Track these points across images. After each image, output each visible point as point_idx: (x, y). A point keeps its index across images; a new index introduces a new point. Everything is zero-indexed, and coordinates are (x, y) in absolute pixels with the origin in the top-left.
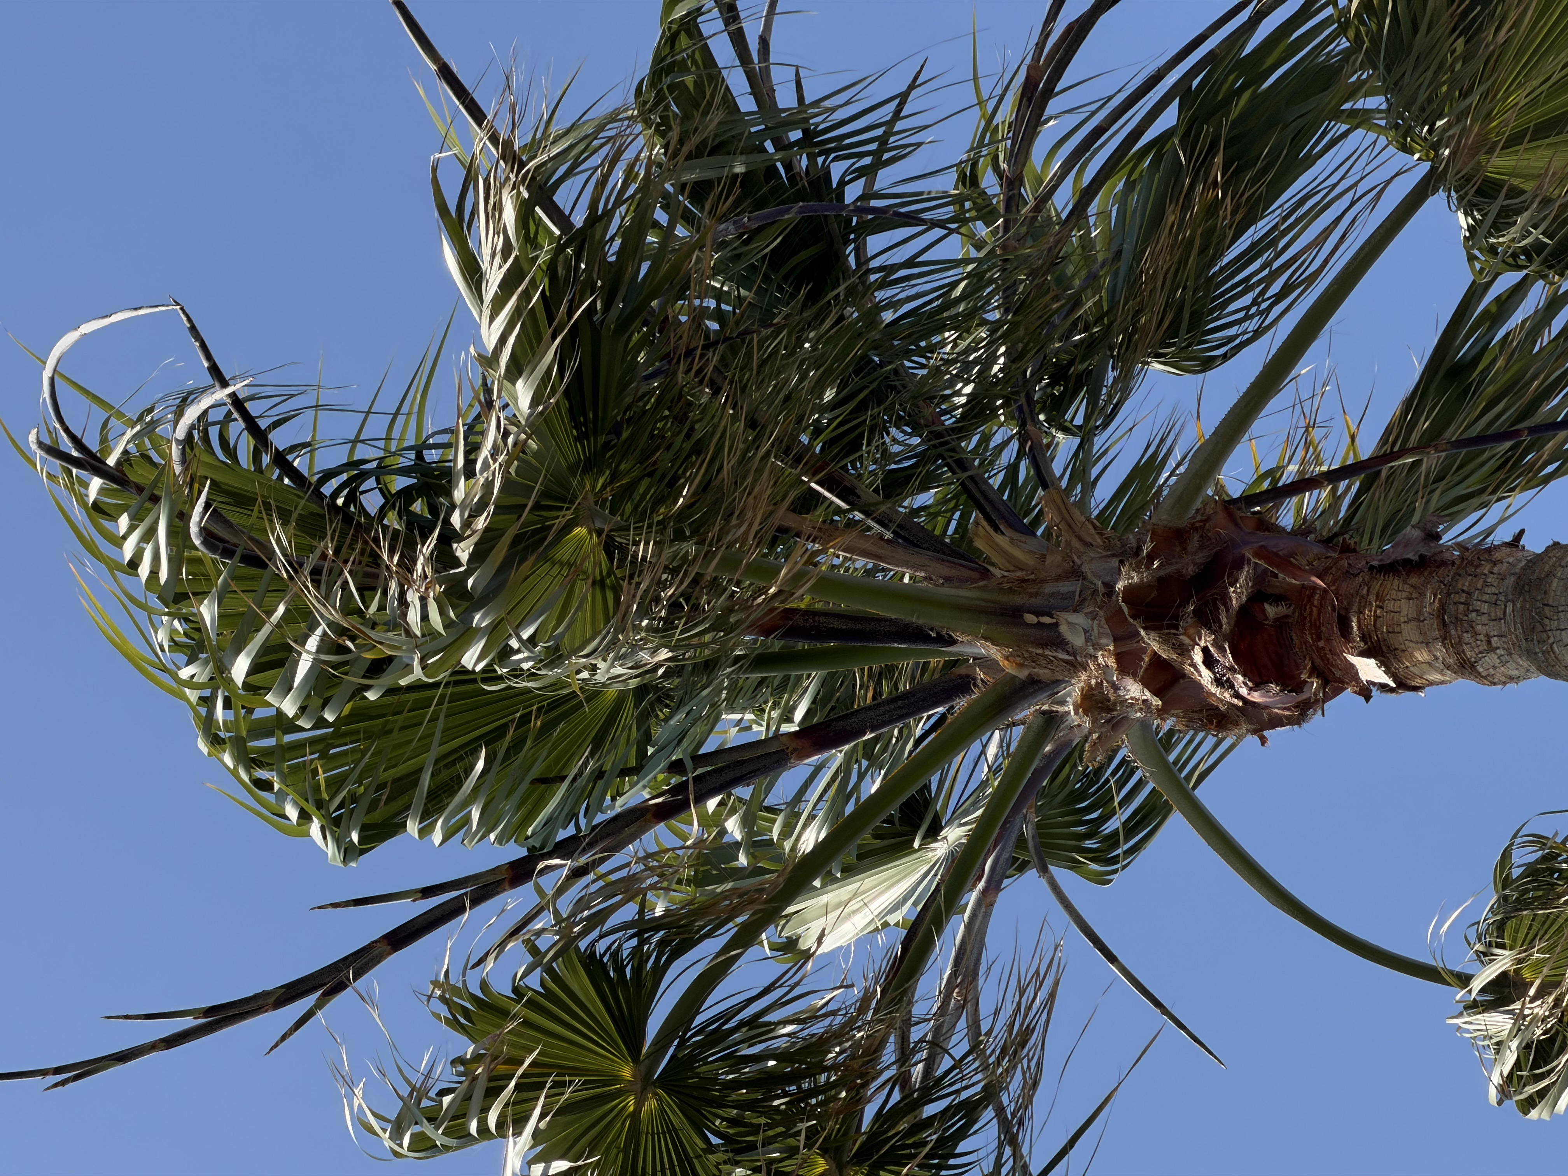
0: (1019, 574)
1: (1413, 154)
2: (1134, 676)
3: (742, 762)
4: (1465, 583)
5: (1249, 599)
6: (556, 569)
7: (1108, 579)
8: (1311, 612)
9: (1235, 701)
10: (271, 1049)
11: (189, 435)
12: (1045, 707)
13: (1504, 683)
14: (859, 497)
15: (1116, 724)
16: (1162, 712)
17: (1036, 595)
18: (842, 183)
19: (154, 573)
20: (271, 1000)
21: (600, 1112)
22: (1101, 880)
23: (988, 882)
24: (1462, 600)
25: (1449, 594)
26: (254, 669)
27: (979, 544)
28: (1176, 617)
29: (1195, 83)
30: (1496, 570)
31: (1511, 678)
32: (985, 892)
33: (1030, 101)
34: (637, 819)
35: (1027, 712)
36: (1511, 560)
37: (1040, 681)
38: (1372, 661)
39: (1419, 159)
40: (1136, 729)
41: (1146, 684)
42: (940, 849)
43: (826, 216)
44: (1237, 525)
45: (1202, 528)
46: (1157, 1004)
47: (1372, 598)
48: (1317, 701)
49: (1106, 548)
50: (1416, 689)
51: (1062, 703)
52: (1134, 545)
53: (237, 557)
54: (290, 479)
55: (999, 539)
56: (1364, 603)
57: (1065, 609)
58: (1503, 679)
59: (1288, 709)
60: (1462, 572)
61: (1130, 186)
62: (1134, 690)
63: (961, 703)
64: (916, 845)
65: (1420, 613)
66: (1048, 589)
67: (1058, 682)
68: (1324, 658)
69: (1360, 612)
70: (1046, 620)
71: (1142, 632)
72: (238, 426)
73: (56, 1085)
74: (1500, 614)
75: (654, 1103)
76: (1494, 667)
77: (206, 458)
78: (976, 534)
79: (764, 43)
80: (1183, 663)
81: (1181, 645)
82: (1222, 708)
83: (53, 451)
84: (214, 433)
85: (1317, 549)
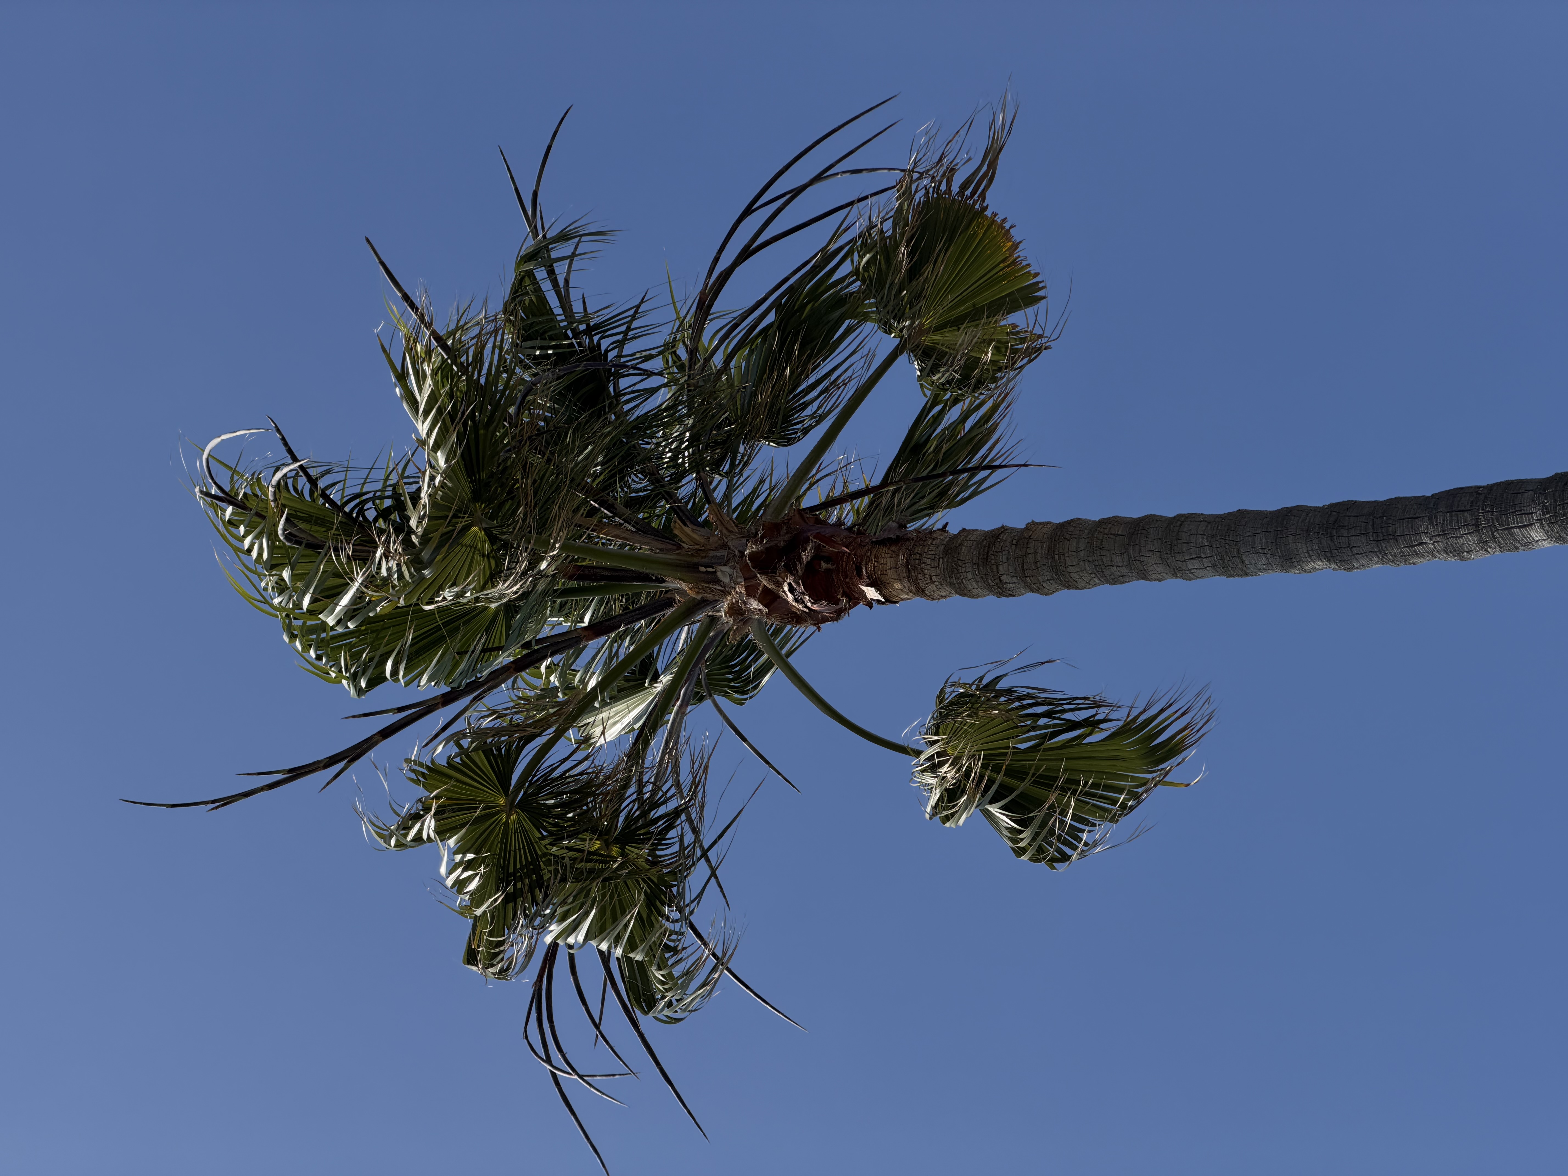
0: (696, 547)
1: (891, 334)
2: (755, 597)
3: (558, 643)
4: (919, 549)
5: (812, 558)
6: (464, 548)
7: (741, 549)
8: (842, 564)
9: (805, 609)
10: (322, 789)
11: (279, 483)
12: (710, 614)
13: (939, 599)
14: (616, 509)
15: (745, 622)
16: (768, 615)
17: (705, 557)
18: (607, 351)
19: (260, 554)
20: (322, 765)
21: (488, 823)
22: (740, 702)
23: (682, 701)
24: (918, 558)
25: (911, 555)
26: (313, 601)
27: (676, 532)
28: (775, 568)
29: (783, 301)
30: (934, 543)
31: (942, 597)
32: (681, 706)
33: (701, 310)
34: (506, 671)
35: (701, 616)
36: (942, 537)
37: (707, 600)
38: (873, 589)
39: (894, 337)
40: (756, 623)
41: (760, 601)
42: (659, 687)
43: (598, 369)
44: (805, 521)
45: (788, 523)
46: (767, 762)
47: (873, 557)
48: (846, 609)
49: (740, 533)
50: (895, 602)
51: (719, 611)
52: (754, 532)
53: (303, 545)
54: (329, 504)
55: (686, 529)
56: (869, 560)
57: (720, 564)
58: (938, 597)
59: (831, 613)
60: (917, 544)
61: (751, 352)
62: (755, 604)
63: (669, 612)
64: (646, 685)
65: (897, 564)
66: (711, 554)
67: (717, 601)
68: (849, 588)
69: (867, 564)
70: (710, 570)
71: (758, 575)
72: (302, 481)
73: (213, 809)
74: (936, 565)
75: (515, 816)
76: (934, 591)
77: (288, 496)
78: (675, 527)
79: (567, 281)
80: (778, 591)
81: (778, 581)
82: (798, 613)
83: (208, 494)
84: (290, 482)
85: (845, 533)
